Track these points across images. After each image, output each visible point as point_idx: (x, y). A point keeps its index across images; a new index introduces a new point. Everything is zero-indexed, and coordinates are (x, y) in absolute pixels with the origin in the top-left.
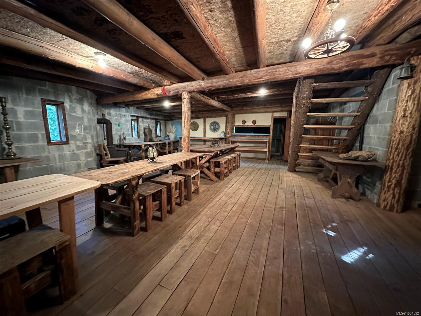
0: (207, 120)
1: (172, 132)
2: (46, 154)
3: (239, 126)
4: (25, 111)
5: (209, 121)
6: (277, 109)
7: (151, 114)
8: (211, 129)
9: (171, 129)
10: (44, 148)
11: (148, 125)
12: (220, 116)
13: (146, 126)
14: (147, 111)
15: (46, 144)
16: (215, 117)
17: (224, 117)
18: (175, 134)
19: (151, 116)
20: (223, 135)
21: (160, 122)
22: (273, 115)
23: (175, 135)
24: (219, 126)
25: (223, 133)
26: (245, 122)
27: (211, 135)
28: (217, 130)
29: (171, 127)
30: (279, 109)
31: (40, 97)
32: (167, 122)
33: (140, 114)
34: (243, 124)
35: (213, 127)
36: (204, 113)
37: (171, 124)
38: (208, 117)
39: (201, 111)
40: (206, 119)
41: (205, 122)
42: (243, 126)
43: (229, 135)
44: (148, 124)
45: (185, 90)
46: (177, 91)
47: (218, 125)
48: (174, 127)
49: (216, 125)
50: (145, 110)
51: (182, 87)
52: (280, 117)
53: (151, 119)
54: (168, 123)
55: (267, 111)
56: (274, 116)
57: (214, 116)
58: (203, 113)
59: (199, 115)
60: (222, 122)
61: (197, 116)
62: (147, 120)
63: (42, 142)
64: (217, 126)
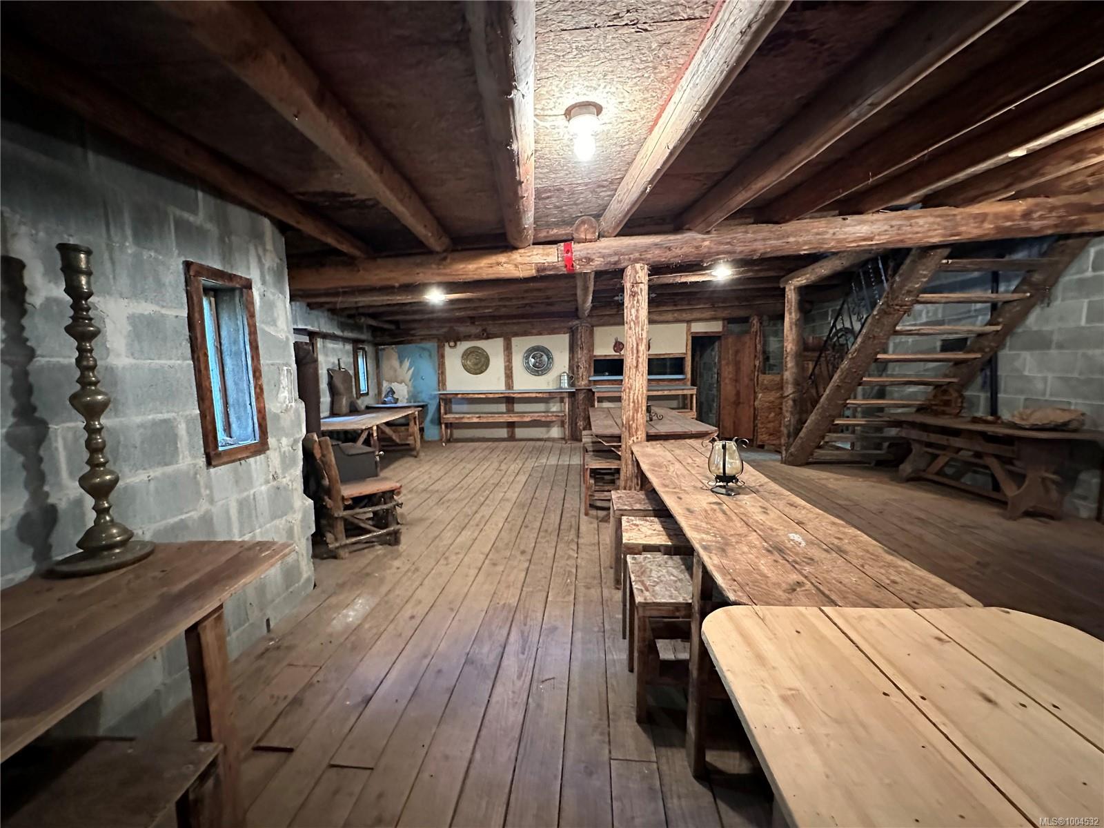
0: (515, 341)
1: (399, 380)
2: (204, 506)
3: (606, 356)
4: (134, 320)
5: (521, 345)
6: (702, 313)
7: (343, 326)
8: (528, 368)
9: (395, 371)
10: (197, 484)
11: (337, 362)
12: (553, 332)
13: (333, 363)
14: (335, 317)
15: (202, 461)
16: (540, 334)
17: (564, 333)
18: (410, 384)
19: (343, 332)
20: (566, 381)
21: (363, 349)
22: (689, 329)
23: (412, 389)
24: (550, 358)
25: (566, 377)
26: (621, 347)
27: (525, 382)
28: (544, 370)
29: (396, 363)
30: (709, 313)
31: (179, 255)
32: (384, 349)
33: (316, 324)
34: (616, 351)
35: (533, 360)
36: (507, 321)
37: (395, 356)
38: (516, 335)
39: (500, 317)
40: (510, 340)
41: (508, 349)
42: (616, 358)
43: (583, 383)
44: (337, 356)
45: (643, 257)
46: (616, 258)
47: (548, 355)
48: (407, 364)
49: (542, 356)
50: (330, 313)
51: (635, 248)
52: (706, 333)
53: (345, 340)
54: (385, 353)
55: (680, 318)
56: (693, 330)
57: (534, 331)
58: (505, 324)
59: (492, 329)
60: (558, 346)
61: (484, 330)
62: (336, 346)
63: (190, 457)
64: (545, 358)
